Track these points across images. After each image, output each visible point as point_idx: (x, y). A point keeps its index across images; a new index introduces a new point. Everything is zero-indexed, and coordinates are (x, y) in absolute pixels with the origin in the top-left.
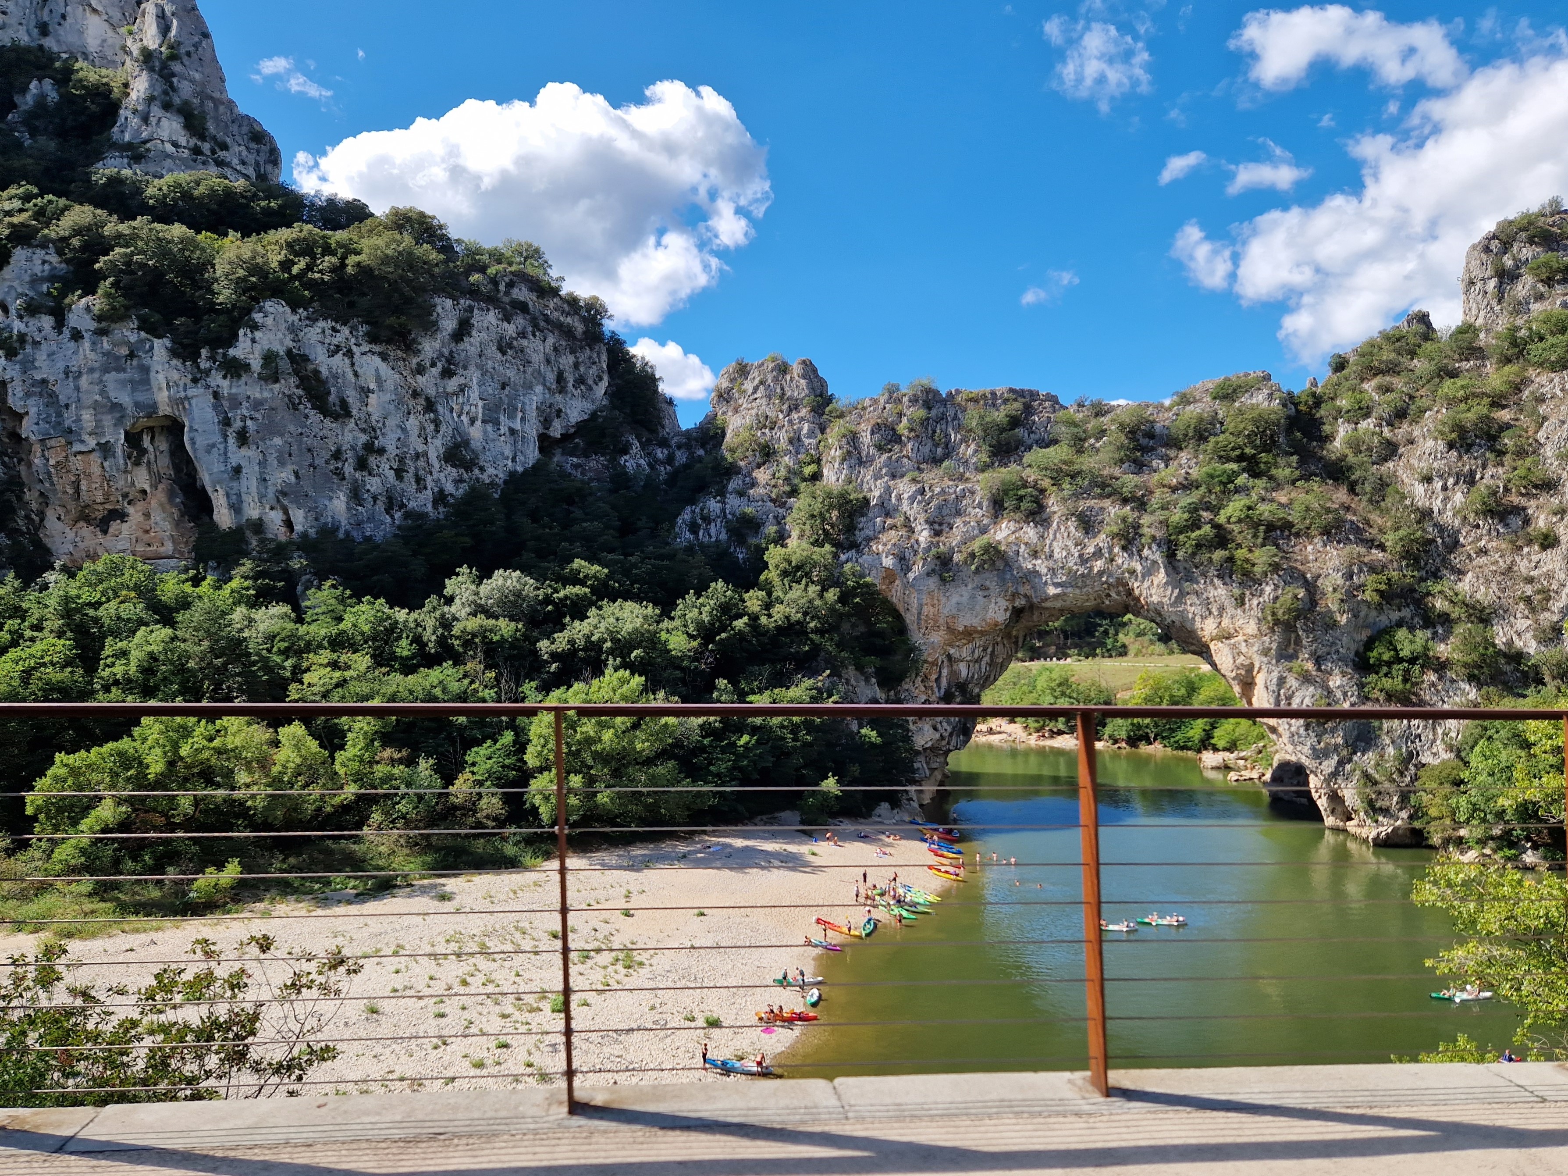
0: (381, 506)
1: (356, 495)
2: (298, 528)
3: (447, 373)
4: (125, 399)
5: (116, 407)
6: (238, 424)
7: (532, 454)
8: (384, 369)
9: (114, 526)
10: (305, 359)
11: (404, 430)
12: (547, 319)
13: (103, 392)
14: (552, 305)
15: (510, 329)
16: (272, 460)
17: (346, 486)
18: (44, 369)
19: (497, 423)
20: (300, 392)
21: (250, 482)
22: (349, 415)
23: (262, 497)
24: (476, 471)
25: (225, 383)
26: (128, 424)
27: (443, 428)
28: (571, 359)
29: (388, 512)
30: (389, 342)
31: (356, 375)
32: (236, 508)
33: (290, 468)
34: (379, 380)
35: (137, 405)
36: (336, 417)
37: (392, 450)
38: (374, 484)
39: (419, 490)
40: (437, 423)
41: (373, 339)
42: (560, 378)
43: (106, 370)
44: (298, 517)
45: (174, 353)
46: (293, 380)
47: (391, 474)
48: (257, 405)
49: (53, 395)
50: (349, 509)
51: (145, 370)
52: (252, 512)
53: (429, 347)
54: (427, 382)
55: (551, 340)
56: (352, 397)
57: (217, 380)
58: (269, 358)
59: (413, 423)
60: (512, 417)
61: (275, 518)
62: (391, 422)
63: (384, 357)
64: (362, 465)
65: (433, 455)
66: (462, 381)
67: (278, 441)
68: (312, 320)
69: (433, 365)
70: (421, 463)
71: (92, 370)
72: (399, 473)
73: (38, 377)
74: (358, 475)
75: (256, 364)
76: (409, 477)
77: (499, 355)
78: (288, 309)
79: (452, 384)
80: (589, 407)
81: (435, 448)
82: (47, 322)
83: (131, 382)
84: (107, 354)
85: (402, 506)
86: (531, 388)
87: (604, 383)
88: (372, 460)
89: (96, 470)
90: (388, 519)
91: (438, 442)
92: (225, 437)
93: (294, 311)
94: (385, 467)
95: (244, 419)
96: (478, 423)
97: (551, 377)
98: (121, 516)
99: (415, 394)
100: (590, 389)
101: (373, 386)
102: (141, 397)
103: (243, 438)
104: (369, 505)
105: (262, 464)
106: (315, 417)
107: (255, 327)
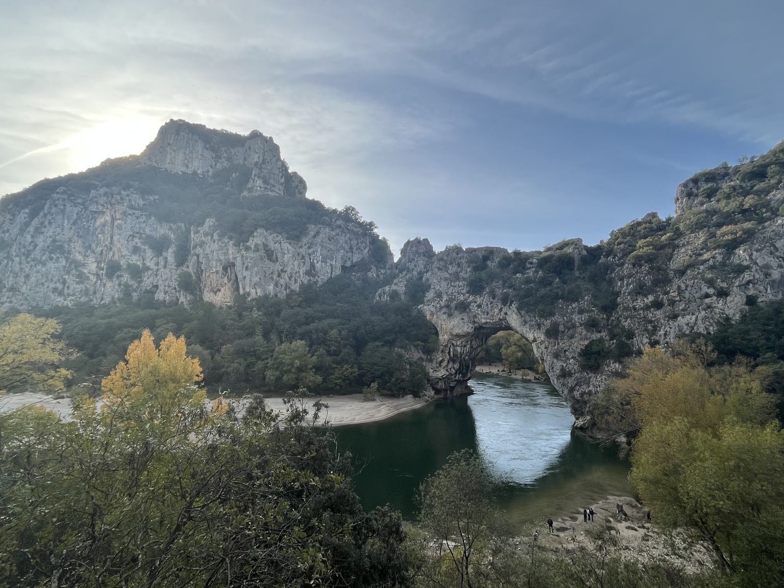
0: (283, 288)
1: (276, 285)
2: (258, 294)
3: (309, 248)
4: (222, 257)
5: (220, 260)
6: (246, 265)
7: (338, 272)
8: (290, 247)
9: (218, 293)
10: (268, 245)
11: (294, 265)
12: (348, 230)
13: (218, 256)
14: (350, 225)
15: (334, 233)
16: (254, 274)
17: (274, 282)
18: (208, 251)
19: (326, 263)
20: (265, 255)
21: (247, 281)
22: (277, 261)
23: (250, 285)
24: (317, 277)
25: (245, 253)
26: (223, 264)
27: (306, 264)
28: (356, 242)
29: (285, 290)
30: (293, 239)
31: (281, 249)
32: (244, 289)
33: (258, 277)
34: (288, 251)
35: (225, 259)
36: (274, 262)
37: (289, 271)
38: (282, 281)
39: (295, 283)
40: (304, 263)
41: (288, 238)
42: (351, 248)
43: (219, 250)
44: (259, 291)
45: (234, 245)
46: (263, 251)
47: (287, 278)
48: (252, 258)
49: (208, 258)
50: (274, 289)
51: (228, 250)
52: (248, 290)
53: (305, 240)
54: (303, 251)
55: (348, 235)
56: (279, 255)
57: (243, 252)
58: (256, 245)
59: (296, 263)
60: (332, 260)
61: (253, 291)
62: (290, 263)
63: (290, 244)
64: (279, 276)
65: (301, 273)
66: (314, 249)
67: (256, 269)
68: (271, 234)
69: (305, 245)
70: (297, 275)
71: (216, 250)
72: (290, 278)
73: (206, 252)
74: (278, 279)
75: (253, 247)
76: (293, 279)
77: (328, 242)
78: (265, 231)
79: (311, 251)
80: (361, 256)
81: (302, 270)
82: (209, 238)
83: (224, 253)
84: (220, 246)
85: (289, 288)
86: (339, 251)
87: (367, 249)
88: (283, 274)
89: (215, 278)
90: (285, 292)
91: (304, 268)
92: (243, 267)
93: (267, 231)
94: (286, 276)
95: (248, 262)
96: (320, 263)
97: (347, 248)
98: (219, 290)
99: (298, 254)
100: (362, 251)
101: (286, 252)
102: (226, 257)
103: (247, 268)
104: (280, 287)
105: (251, 275)
106: (267, 261)
107: (253, 237)
